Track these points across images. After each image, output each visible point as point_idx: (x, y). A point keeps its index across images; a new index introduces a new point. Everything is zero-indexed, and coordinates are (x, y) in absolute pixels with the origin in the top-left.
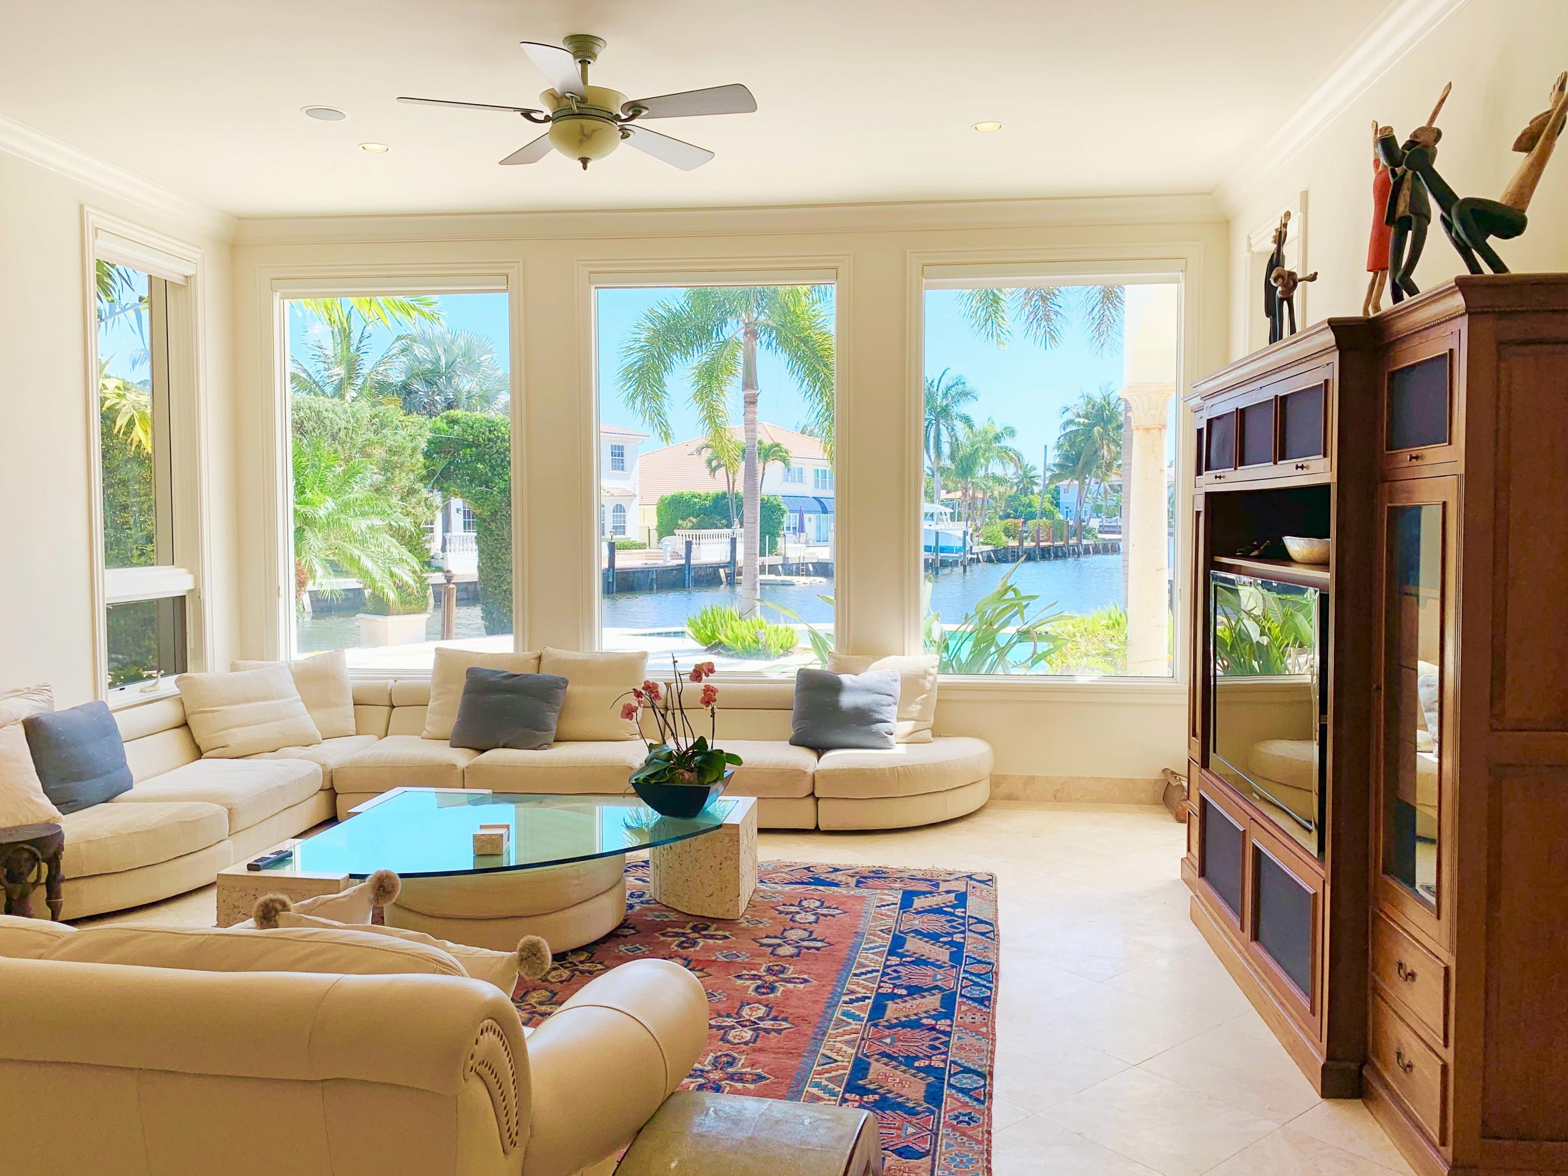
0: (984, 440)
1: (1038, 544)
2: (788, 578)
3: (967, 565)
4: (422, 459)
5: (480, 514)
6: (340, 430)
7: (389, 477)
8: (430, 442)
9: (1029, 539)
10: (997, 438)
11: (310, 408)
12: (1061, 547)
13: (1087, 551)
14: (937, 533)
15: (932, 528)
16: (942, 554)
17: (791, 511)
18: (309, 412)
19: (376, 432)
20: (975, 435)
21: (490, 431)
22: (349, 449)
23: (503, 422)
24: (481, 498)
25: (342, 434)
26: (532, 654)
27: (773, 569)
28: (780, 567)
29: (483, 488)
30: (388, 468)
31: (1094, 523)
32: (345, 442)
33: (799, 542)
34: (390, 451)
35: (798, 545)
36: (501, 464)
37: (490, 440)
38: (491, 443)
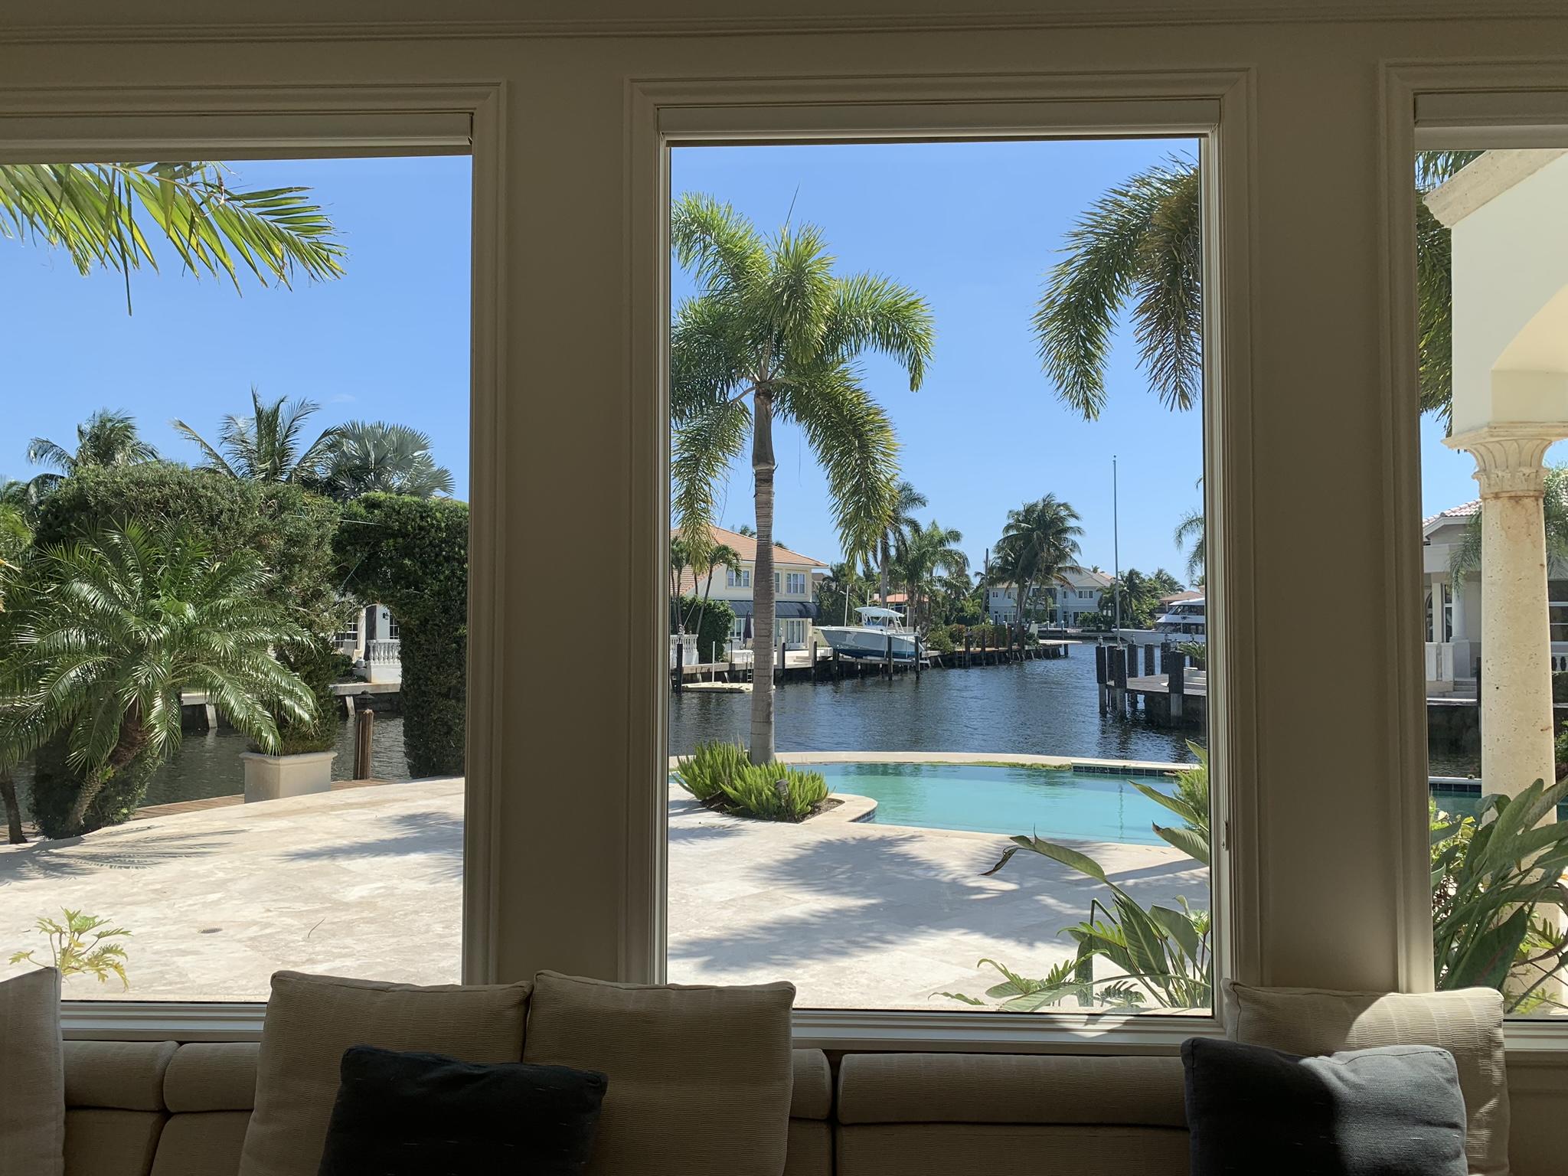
0: (930, 543)
1: (983, 649)
2: (735, 685)
3: (918, 669)
4: (329, 552)
5: (406, 622)
6: (221, 512)
7: (286, 575)
8: (342, 530)
9: (975, 645)
10: (941, 542)
11: (179, 484)
12: (1004, 653)
13: (1029, 657)
14: (890, 638)
15: (885, 633)
16: (895, 660)
17: (738, 616)
18: (177, 488)
19: (272, 517)
20: (921, 539)
21: (422, 518)
22: (234, 538)
23: (439, 507)
24: (408, 603)
25: (224, 517)
26: (502, 993)
27: (719, 677)
28: (726, 674)
29: (412, 590)
30: (286, 562)
31: (1034, 629)
32: (228, 528)
33: (745, 648)
34: (291, 541)
35: (744, 651)
36: (435, 560)
37: (421, 528)
38: (423, 533)
